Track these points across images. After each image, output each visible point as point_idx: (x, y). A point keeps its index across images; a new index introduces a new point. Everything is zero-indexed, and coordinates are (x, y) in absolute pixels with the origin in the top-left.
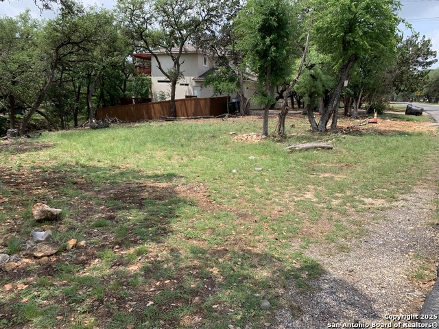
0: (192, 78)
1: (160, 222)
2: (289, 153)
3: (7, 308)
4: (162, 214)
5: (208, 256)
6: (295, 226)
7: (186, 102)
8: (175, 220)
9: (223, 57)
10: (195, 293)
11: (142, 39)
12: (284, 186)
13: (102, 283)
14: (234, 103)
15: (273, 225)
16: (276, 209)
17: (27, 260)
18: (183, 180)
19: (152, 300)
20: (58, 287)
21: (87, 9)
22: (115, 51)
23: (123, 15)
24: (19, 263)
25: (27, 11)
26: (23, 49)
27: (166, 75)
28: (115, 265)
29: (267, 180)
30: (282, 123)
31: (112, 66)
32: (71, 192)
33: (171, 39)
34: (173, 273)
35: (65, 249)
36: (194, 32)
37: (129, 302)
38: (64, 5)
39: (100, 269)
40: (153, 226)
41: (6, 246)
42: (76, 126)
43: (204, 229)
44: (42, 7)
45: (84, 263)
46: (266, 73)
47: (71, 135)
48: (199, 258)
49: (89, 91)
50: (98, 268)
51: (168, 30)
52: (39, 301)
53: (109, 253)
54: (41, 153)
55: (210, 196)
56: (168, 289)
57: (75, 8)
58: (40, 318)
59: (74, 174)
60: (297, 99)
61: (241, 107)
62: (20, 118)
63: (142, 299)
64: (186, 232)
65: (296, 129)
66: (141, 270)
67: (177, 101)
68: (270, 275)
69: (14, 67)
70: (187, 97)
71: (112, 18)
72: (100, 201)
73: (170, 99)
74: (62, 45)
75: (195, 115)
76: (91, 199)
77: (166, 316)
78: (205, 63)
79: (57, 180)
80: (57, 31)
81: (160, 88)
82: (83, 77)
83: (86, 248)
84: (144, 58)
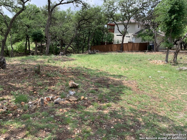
0: (132, 34)
1: (116, 95)
2: (179, 71)
3: (61, 118)
4: (117, 91)
5: (137, 112)
6: (181, 106)
7: (128, 44)
8: (123, 95)
9: (147, 25)
10: (132, 127)
11: (112, 17)
12: (176, 86)
13: (93, 115)
14: (151, 46)
15: (169, 104)
16: (171, 97)
17: (67, 101)
18: (126, 79)
19: (113, 126)
20: (77, 113)
21: (91, 6)
22: (100, 23)
23: (105, 8)
24: (64, 102)
25: (70, 8)
26: (67, 22)
27: (121, 33)
28: (98, 109)
29: (166, 83)
30: (176, 57)
31: (99, 29)
32: (82, 78)
33: (124, 17)
34: (122, 117)
35: (80, 100)
36: (135, 14)
37: (104, 125)
38: (83, 5)
39: (93, 109)
40: (113, 96)
41: (60, 95)
42: (83, 52)
43: (136, 101)
44: (75, 6)
45: (87, 106)
46: (170, 32)
47: (82, 56)
48: (134, 113)
49: (89, 39)
50: (92, 109)
51: (123, 13)
52: (71, 117)
53: (96, 104)
54: (71, 62)
55: (138, 87)
56: (120, 123)
57: (87, 6)
58: (72, 124)
59: (83, 71)
60: (184, 45)
61: (154, 48)
62: (63, 48)
63: (109, 125)
64: (128, 101)
65: (182, 60)
66: (109, 113)
67: (124, 44)
68: (167, 127)
69: (64, 29)
70: (129, 42)
71: (101, 9)
72: (92, 83)
73: (121, 43)
74: (81, 20)
75: (132, 50)
76: (89, 81)
77: (119, 134)
78: (139, 28)
79: (77, 73)
80: (80, 15)
81: (117, 38)
82: (87, 33)
83: (87, 100)
84: (112, 26)
